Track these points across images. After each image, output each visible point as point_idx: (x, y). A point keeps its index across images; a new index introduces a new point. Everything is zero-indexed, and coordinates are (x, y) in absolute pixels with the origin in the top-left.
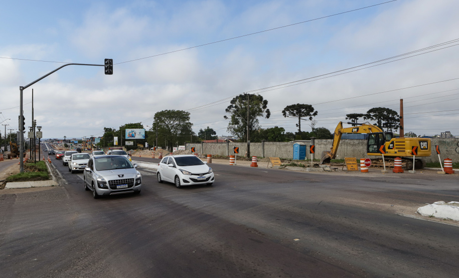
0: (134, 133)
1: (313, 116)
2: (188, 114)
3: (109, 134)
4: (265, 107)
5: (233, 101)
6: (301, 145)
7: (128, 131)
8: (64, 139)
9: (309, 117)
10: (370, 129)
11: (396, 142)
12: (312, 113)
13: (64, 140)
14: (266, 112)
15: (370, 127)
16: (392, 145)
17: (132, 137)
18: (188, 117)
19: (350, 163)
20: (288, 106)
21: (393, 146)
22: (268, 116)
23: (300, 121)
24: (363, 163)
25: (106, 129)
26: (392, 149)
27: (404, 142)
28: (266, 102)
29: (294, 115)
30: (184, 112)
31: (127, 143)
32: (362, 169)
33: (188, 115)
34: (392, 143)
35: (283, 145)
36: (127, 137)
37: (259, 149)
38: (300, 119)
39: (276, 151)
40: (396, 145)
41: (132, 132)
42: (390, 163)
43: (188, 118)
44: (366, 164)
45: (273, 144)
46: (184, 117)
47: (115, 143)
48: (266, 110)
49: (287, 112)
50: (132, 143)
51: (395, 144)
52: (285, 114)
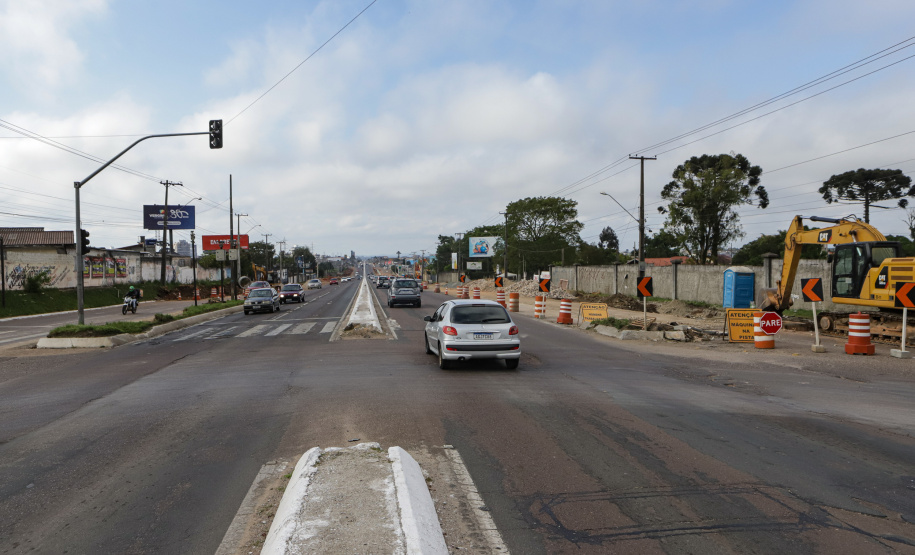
0: (484, 245)
1: (908, 198)
2: (572, 204)
3: (447, 246)
4: (754, 182)
5: (679, 172)
6: (738, 274)
7: (474, 241)
8: (396, 256)
9: (898, 200)
10: (854, 233)
11: (893, 269)
12: (905, 190)
13: (397, 260)
14: (757, 193)
15: (855, 228)
16: (883, 277)
17: (482, 252)
18: (572, 211)
19: (740, 322)
20: (833, 177)
21: (886, 280)
22: (764, 204)
23: (867, 212)
24: (758, 325)
25: (443, 239)
26: (883, 287)
27: (910, 269)
28: (756, 171)
29: (852, 196)
30: (564, 200)
31: (470, 266)
32: (757, 339)
33: (574, 205)
34: (885, 272)
35: (710, 273)
36: (472, 254)
37: (669, 281)
38: (867, 206)
39: (698, 285)
40: (894, 278)
41: (482, 243)
42: (884, 327)
43: (573, 213)
44: (764, 327)
45: (694, 271)
46: (566, 212)
47: (454, 266)
48: (755, 188)
49: (834, 192)
50: (478, 266)
51: (891, 273)
52: (828, 197)
